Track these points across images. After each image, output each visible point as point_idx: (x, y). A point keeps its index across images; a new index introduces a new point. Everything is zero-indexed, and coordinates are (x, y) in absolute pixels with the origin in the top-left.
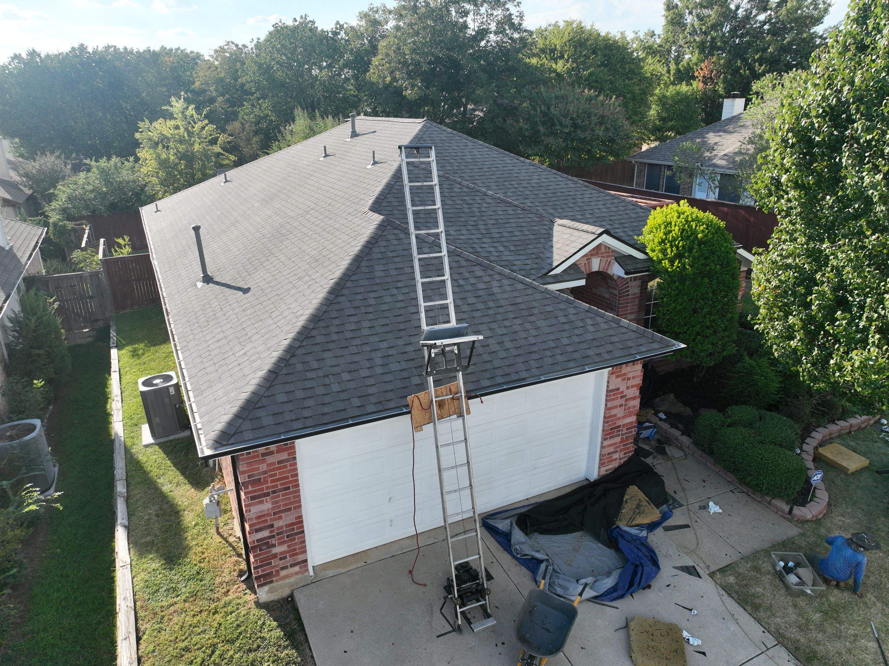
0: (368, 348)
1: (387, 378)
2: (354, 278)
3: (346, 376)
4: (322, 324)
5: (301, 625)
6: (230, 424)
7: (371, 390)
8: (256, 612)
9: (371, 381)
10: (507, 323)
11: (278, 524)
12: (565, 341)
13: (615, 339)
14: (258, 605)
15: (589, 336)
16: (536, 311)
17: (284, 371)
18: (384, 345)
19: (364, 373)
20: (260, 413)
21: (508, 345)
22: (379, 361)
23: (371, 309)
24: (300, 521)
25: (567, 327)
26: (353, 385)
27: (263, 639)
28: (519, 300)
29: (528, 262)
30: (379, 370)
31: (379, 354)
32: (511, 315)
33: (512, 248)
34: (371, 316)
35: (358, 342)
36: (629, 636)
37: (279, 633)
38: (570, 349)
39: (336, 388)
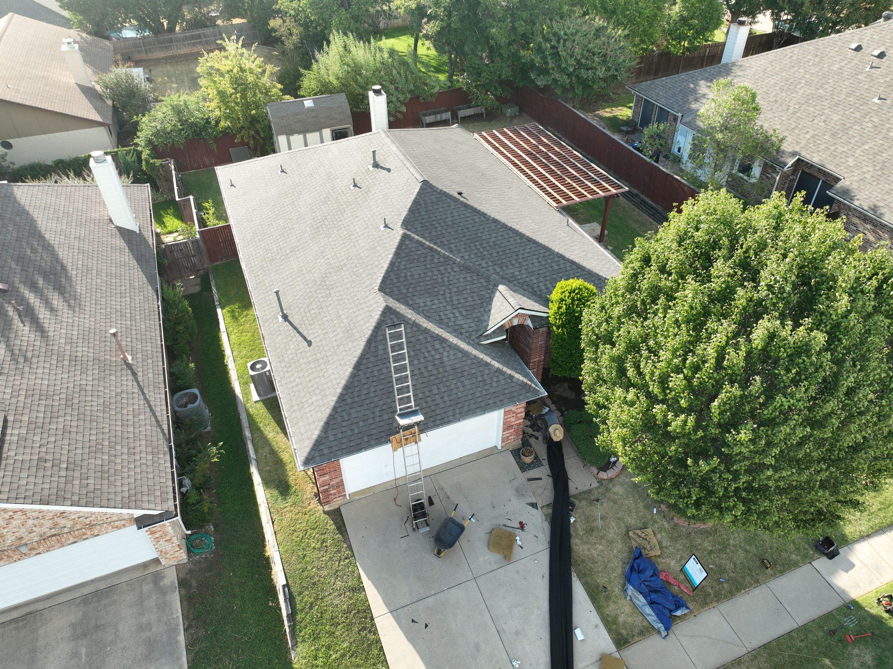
0: (372, 405)
1: (382, 424)
2: (367, 356)
3: (361, 424)
4: (350, 391)
5: (344, 523)
6: (309, 453)
7: (374, 432)
8: (323, 515)
9: (373, 426)
10: (448, 383)
11: (331, 483)
12: (478, 394)
13: (507, 391)
14: (325, 512)
15: (492, 390)
16: (466, 373)
17: (332, 423)
18: (381, 403)
19: (370, 421)
20: (322, 447)
21: (446, 398)
22: (378, 414)
23: (375, 379)
24: (342, 481)
25: (481, 384)
26: (365, 429)
27: (327, 529)
28: (457, 366)
29: (472, 325)
30: (378, 419)
31: (378, 409)
32: (451, 378)
33: (464, 313)
34: (375, 384)
35: (367, 402)
36: (490, 538)
37: (333, 527)
38: (479, 400)
39: (356, 431)
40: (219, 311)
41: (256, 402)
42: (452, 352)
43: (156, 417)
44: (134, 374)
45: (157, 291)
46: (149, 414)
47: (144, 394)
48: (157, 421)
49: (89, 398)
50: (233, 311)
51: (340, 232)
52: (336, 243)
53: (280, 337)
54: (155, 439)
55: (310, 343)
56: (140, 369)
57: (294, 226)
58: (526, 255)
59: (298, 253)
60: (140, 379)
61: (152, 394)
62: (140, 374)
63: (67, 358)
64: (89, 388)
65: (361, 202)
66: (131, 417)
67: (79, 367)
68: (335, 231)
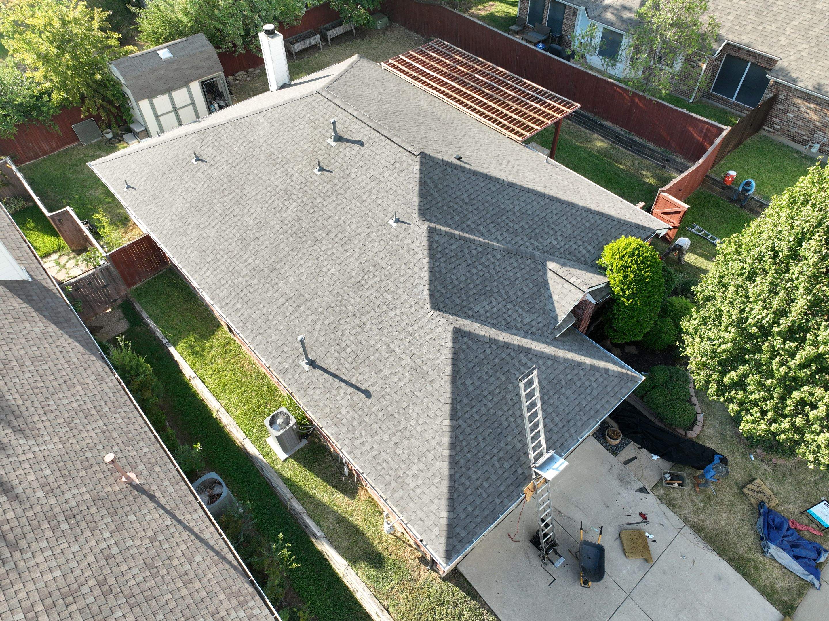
0: (488, 457)
1: (506, 475)
2: (459, 398)
3: (486, 484)
4: (458, 449)
5: (470, 585)
6: (447, 544)
7: (502, 488)
8: (443, 584)
9: (499, 482)
10: (551, 401)
12: (584, 403)
13: (608, 389)
15: (595, 393)
16: (563, 382)
17: (456, 496)
18: (495, 451)
19: (494, 477)
20: (458, 530)
21: (556, 419)
22: (497, 465)
23: (478, 424)
25: (582, 389)
26: (491, 489)
28: (552, 376)
29: (540, 319)
30: (500, 472)
31: (495, 459)
32: (551, 393)
33: (527, 308)
34: (480, 430)
35: (481, 455)
36: (622, 544)
37: (462, 594)
38: (588, 408)
39: (484, 495)
40: (172, 349)
41: (285, 461)
42: (541, 362)
43: (211, 548)
44: (152, 498)
45: (104, 359)
46: (203, 549)
47: (180, 522)
48: (217, 553)
49: (124, 567)
50: (191, 347)
51: (332, 235)
52: (334, 250)
53: (318, 392)
54: (230, 582)
55: (368, 394)
56: (154, 487)
57: (258, 235)
58: (555, 218)
59: (282, 271)
60: (163, 501)
61: (187, 517)
62: (158, 494)
63: (61, 518)
64: (115, 550)
65: (342, 191)
66: (187, 567)
67: (83, 524)
68: (324, 235)
